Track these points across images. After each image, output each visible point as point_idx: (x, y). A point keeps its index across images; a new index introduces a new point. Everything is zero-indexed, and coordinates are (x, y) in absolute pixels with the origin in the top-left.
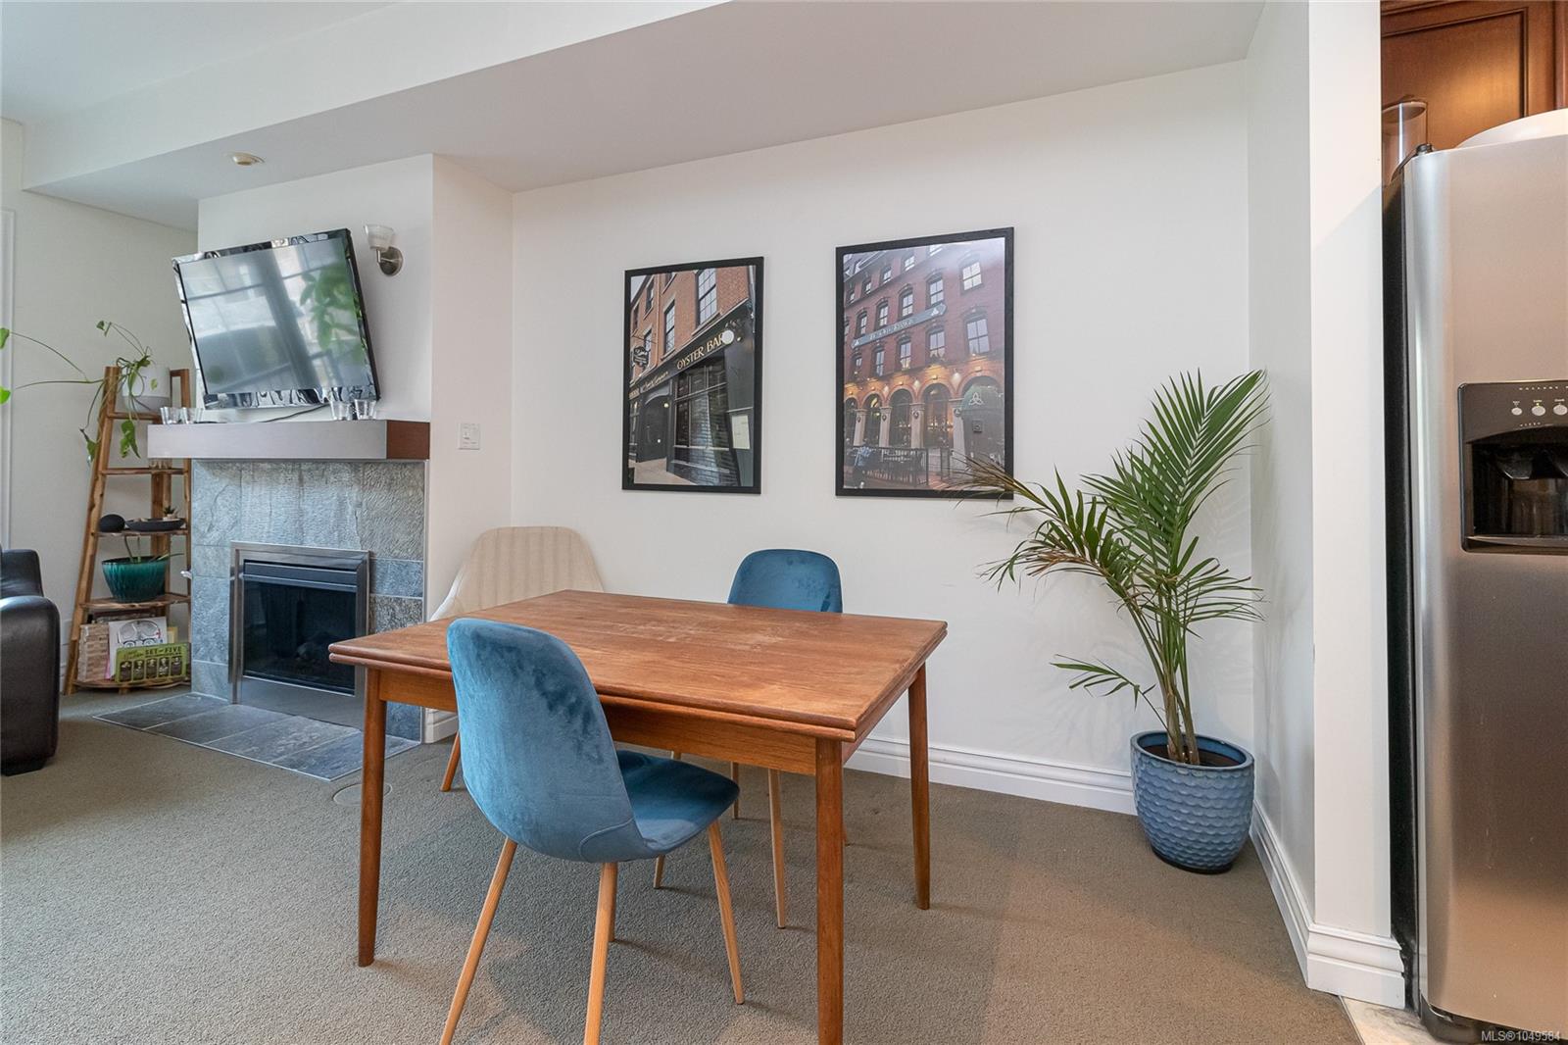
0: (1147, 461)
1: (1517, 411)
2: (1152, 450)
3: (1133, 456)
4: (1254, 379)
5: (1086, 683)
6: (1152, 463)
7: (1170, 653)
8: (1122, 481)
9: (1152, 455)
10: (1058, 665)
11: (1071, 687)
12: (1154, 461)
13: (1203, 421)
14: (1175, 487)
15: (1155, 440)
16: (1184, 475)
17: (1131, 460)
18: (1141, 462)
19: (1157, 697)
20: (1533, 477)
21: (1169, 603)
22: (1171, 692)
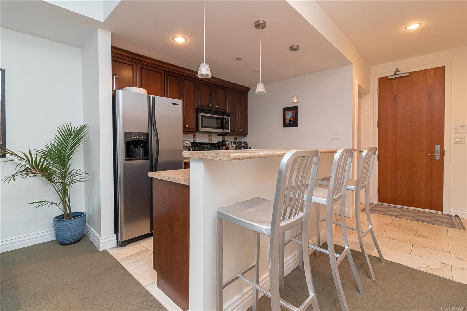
0: (56, 145)
1: (132, 137)
2: (57, 142)
3: (51, 144)
4: (85, 126)
5: (41, 205)
6: (58, 146)
7: (64, 193)
8: (48, 151)
9: (58, 144)
10: (30, 203)
11: (36, 208)
12: (58, 145)
13: (72, 135)
14: (65, 152)
15: (58, 139)
16: (67, 149)
17: (51, 145)
18: (54, 145)
19: (61, 205)
20: (134, 148)
21: (64, 181)
22: (65, 202)
